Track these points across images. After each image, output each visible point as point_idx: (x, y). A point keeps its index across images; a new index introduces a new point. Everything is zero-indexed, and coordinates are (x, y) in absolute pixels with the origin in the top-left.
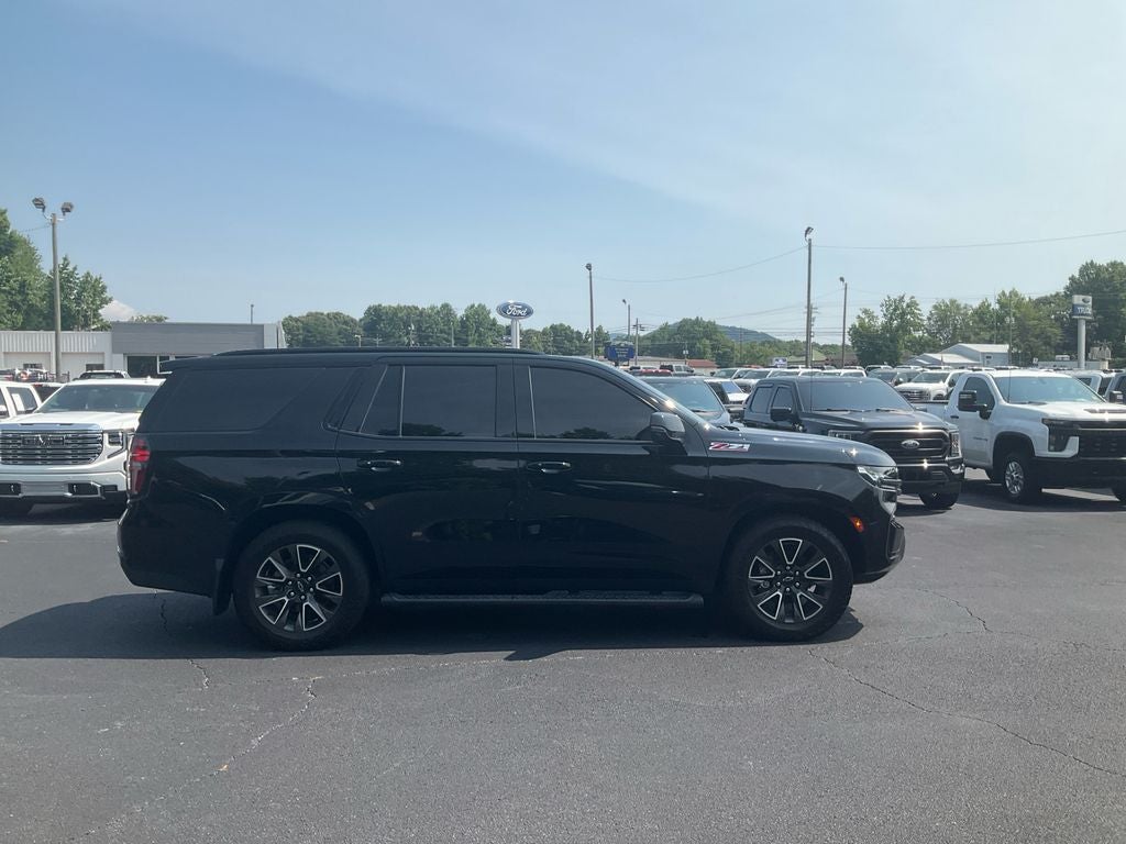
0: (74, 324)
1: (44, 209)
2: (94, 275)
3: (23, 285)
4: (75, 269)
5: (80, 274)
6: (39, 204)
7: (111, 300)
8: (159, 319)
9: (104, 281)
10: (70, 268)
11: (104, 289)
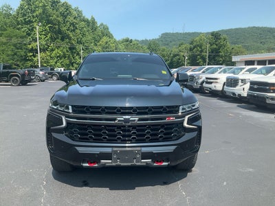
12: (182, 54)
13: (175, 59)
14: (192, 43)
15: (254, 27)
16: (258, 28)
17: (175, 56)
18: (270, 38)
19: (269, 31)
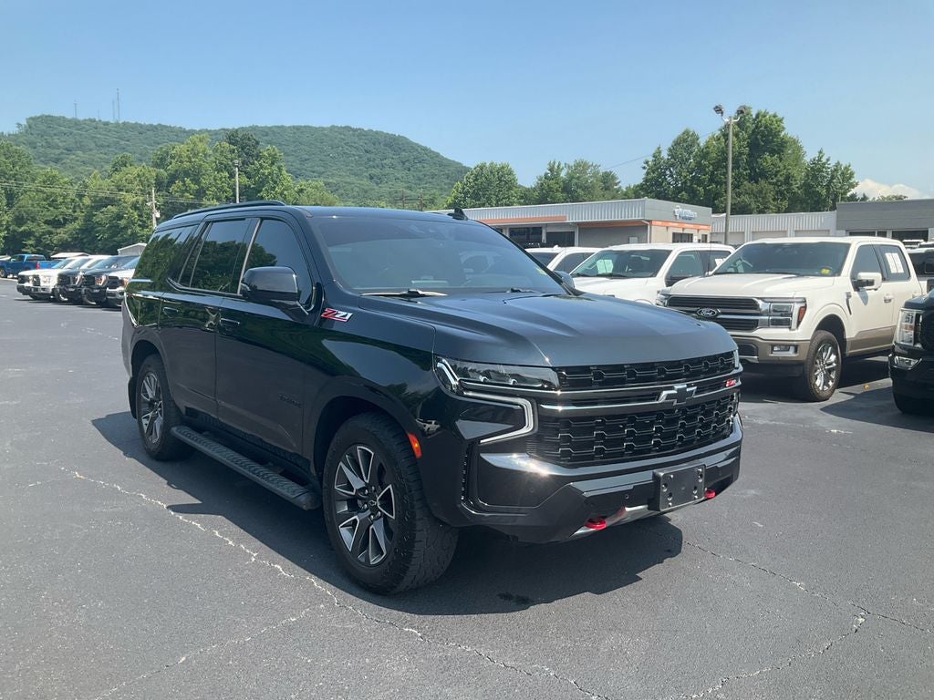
0: (824, 207)
1: (722, 113)
2: (844, 164)
3: (788, 177)
4: (828, 160)
5: (832, 163)
6: (719, 110)
7: (857, 184)
8: (900, 198)
9: (852, 168)
10: (824, 160)
11: (852, 175)
12: (130, 198)
13: (99, 217)
14: (161, 162)
15: (348, 128)
16: (360, 133)
17: (101, 203)
18: (392, 166)
19: (389, 145)
